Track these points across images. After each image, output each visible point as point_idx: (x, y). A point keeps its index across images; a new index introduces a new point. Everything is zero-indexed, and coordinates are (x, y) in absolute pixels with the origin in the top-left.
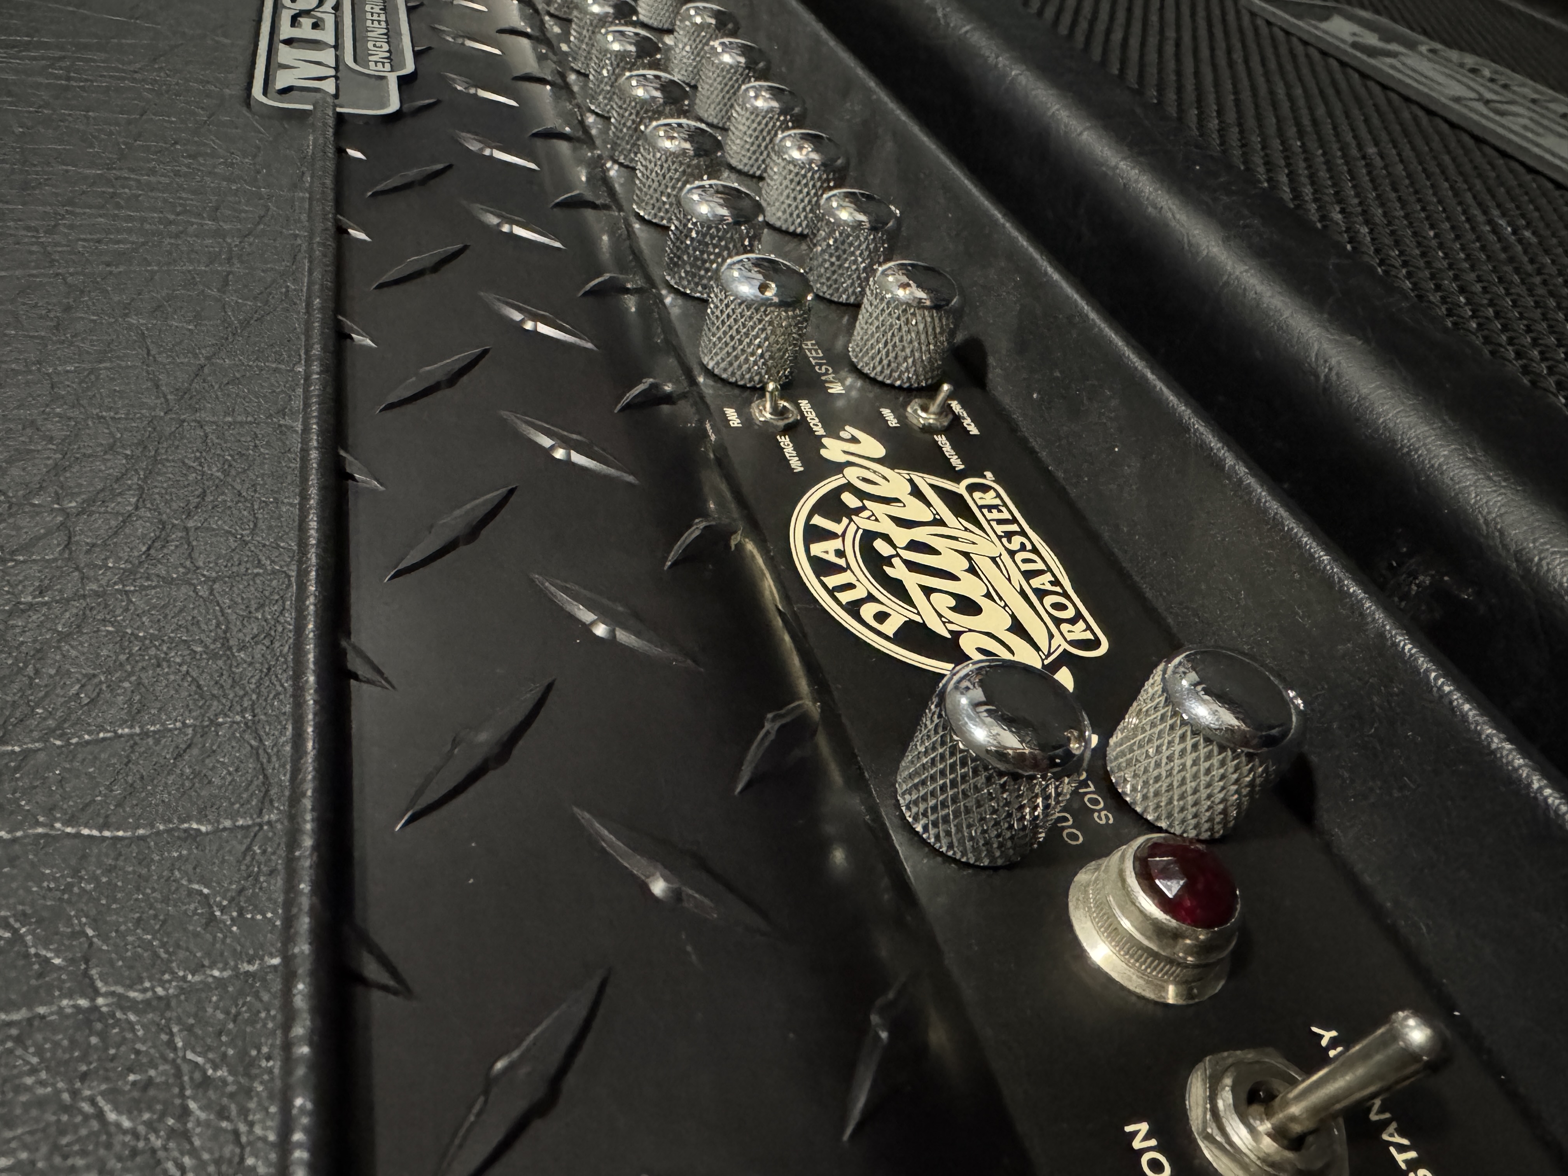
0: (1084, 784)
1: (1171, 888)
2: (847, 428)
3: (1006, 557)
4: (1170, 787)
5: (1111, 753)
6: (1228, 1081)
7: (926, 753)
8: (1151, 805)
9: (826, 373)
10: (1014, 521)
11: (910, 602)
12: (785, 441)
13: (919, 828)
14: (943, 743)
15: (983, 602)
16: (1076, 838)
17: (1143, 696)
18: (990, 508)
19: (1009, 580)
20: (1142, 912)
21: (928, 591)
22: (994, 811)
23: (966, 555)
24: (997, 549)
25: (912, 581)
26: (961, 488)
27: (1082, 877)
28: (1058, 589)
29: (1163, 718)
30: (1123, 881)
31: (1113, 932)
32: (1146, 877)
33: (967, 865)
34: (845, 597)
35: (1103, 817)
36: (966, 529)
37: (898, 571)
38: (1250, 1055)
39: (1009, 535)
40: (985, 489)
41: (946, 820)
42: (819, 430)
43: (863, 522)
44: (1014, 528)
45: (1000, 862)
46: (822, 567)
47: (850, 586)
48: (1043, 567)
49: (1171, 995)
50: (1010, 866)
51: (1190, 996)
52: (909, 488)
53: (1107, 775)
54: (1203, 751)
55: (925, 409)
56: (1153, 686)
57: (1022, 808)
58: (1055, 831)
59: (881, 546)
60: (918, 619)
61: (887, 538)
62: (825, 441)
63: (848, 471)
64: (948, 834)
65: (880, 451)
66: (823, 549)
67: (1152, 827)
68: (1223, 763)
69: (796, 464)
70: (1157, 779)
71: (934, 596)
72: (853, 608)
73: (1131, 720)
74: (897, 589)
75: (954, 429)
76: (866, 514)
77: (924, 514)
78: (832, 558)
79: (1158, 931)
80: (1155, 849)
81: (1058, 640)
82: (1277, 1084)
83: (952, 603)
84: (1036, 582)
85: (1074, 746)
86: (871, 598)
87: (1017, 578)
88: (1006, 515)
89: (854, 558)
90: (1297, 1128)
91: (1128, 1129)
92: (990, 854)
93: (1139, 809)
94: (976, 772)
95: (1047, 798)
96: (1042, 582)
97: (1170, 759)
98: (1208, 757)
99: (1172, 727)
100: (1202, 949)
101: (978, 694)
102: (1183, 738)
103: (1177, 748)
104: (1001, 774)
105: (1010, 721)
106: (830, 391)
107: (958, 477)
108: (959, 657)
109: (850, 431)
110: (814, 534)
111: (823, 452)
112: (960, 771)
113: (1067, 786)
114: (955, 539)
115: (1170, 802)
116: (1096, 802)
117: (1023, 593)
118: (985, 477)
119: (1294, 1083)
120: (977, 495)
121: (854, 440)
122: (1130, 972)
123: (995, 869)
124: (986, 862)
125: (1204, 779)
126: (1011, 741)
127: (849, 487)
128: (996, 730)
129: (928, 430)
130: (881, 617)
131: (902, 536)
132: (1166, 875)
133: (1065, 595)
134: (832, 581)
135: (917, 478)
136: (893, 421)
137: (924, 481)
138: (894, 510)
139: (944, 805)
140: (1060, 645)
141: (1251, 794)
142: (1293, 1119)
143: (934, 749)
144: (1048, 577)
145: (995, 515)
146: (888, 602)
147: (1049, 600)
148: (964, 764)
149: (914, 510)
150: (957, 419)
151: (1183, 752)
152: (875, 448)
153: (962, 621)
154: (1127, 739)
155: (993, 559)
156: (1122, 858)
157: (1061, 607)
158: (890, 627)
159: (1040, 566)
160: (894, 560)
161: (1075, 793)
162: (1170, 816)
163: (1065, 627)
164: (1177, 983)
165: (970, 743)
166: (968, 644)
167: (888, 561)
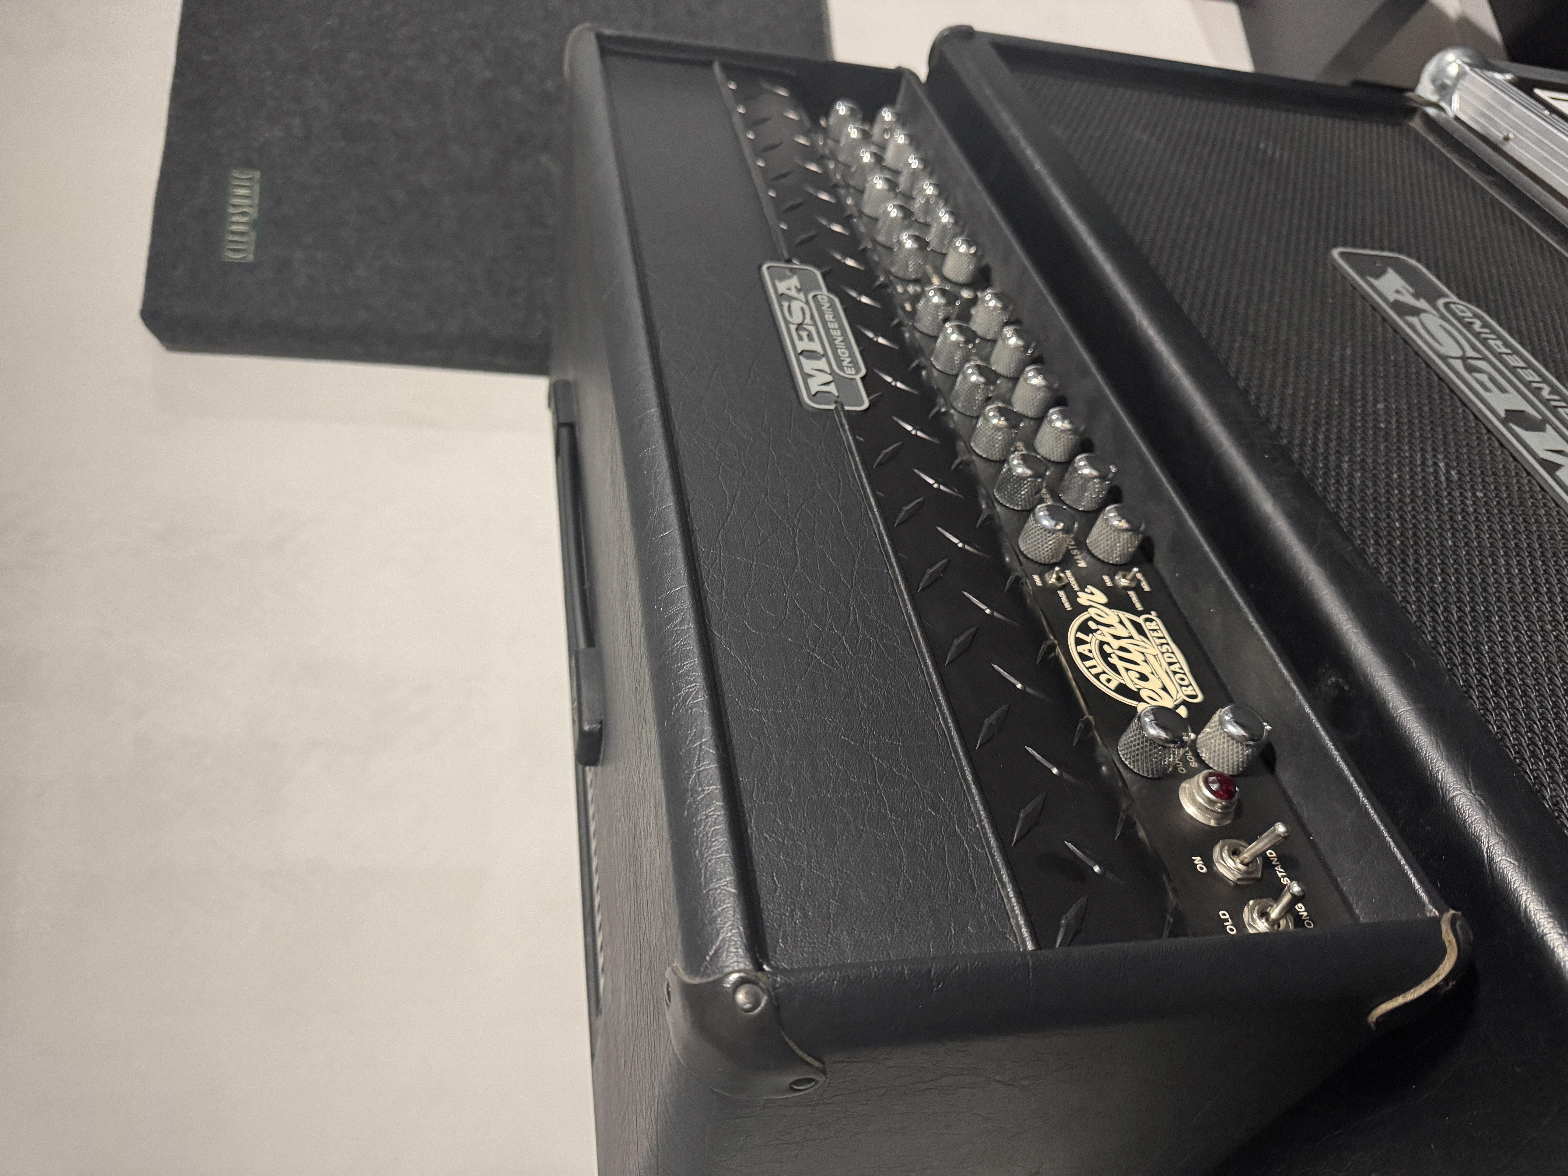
0: (1187, 752)
1: (1215, 787)
2: (1088, 586)
3: (1160, 655)
4: (1219, 755)
5: (1198, 741)
6: (1226, 848)
7: (1132, 737)
8: (1211, 761)
9: (1076, 555)
10: (1164, 638)
11: (1119, 674)
12: (1061, 593)
13: (1127, 763)
14: (1139, 734)
15: (1150, 676)
16: (1183, 771)
17: (1212, 721)
18: (1154, 630)
19: (1161, 665)
20: (1205, 796)
21: (1127, 670)
22: (1156, 758)
23: (1143, 653)
24: (1156, 651)
25: (1120, 665)
26: (1140, 620)
27: (1183, 785)
28: (1181, 671)
29: (1218, 730)
30: (1198, 784)
31: (1194, 802)
32: (1206, 782)
33: (1143, 777)
34: (1094, 671)
35: (1194, 764)
36: (1143, 641)
37: (1114, 660)
38: (1235, 841)
39: (1162, 644)
40: (1151, 620)
41: (1138, 760)
42: (1076, 588)
43: (1098, 636)
44: (1163, 641)
45: (1155, 776)
46: (1084, 658)
47: (1095, 667)
48: (1176, 661)
49: (1213, 823)
50: (1159, 779)
51: (1218, 823)
52: (1117, 620)
53: (1196, 749)
54: (1231, 742)
55: (1124, 577)
56: (1216, 718)
57: (1165, 758)
58: (1176, 768)
59: (1106, 647)
60: (1123, 682)
61: (1108, 644)
62: (1079, 594)
63: (1090, 610)
64: (1138, 765)
65: (1104, 599)
66: (1083, 649)
67: (1211, 768)
68: (1237, 747)
69: (1068, 607)
70: (1214, 751)
71: (1130, 672)
72: (1097, 676)
73: (1207, 730)
74: (1114, 668)
75: (1138, 589)
76: (1099, 632)
77: (1125, 634)
78: (1087, 653)
79: (1210, 801)
80: (1211, 775)
81: (1180, 694)
82: (1241, 848)
83: (1138, 675)
84: (1173, 668)
85: (1185, 738)
86: (1104, 672)
87: (1165, 665)
88: (1160, 635)
89: (1096, 654)
90: (1246, 861)
91: (1194, 858)
92: (1153, 774)
93: (1207, 762)
94: (1151, 744)
95: (1174, 754)
96: (1175, 668)
97: (1219, 744)
98: (1233, 744)
99: (1221, 733)
100: (1223, 808)
101: (1152, 717)
102: (1224, 737)
103: (1222, 741)
104: (1160, 746)
105: (1163, 728)
106: (1079, 565)
107: (1139, 614)
108: (1140, 700)
109: (1090, 588)
110: (1079, 642)
111: (1078, 600)
112: (1145, 744)
113: (1182, 751)
114: (1138, 645)
115: (1218, 760)
116: (1191, 759)
117: (1167, 673)
118: (1150, 614)
119: (1246, 847)
120: (1148, 623)
121: (1092, 594)
122: (1199, 815)
123: (1153, 779)
124: (1150, 776)
125: (1231, 753)
126: (1163, 735)
127: (1091, 619)
128: (1158, 730)
129: (1126, 588)
130: (1109, 681)
131: (1116, 644)
132: (1213, 782)
133: (1185, 674)
134: (1088, 663)
135: (1121, 613)
136: (1109, 584)
137: (1125, 616)
138: (1111, 630)
139: (1138, 755)
140: (1182, 697)
141: (1248, 759)
142: (1246, 858)
143: (1136, 735)
144: (1177, 665)
145: (1155, 634)
146: (1111, 674)
147: (1178, 676)
148: (1146, 741)
149: (1120, 631)
150: (1139, 581)
151: (1224, 743)
152: (1102, 598)
153: (1142, 684)
154: (1203, 737)
155: (1154, 656)
156: (1199, 778)
157: (1183, 679)
158: (1113, 685)
159: (1174, 660)
160: (1112, 655)
161: (1184, 754)
162: (1218, 765)
163: (1184, 688)
164: (1214, 819)
165: (1148, 734)
166: (1144, 694)
167: (1109, 655)
